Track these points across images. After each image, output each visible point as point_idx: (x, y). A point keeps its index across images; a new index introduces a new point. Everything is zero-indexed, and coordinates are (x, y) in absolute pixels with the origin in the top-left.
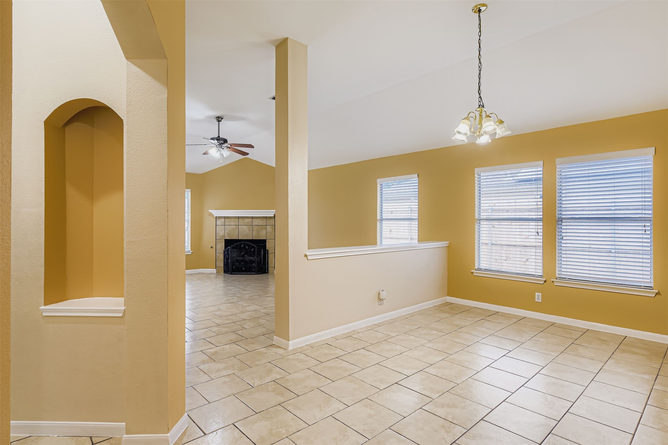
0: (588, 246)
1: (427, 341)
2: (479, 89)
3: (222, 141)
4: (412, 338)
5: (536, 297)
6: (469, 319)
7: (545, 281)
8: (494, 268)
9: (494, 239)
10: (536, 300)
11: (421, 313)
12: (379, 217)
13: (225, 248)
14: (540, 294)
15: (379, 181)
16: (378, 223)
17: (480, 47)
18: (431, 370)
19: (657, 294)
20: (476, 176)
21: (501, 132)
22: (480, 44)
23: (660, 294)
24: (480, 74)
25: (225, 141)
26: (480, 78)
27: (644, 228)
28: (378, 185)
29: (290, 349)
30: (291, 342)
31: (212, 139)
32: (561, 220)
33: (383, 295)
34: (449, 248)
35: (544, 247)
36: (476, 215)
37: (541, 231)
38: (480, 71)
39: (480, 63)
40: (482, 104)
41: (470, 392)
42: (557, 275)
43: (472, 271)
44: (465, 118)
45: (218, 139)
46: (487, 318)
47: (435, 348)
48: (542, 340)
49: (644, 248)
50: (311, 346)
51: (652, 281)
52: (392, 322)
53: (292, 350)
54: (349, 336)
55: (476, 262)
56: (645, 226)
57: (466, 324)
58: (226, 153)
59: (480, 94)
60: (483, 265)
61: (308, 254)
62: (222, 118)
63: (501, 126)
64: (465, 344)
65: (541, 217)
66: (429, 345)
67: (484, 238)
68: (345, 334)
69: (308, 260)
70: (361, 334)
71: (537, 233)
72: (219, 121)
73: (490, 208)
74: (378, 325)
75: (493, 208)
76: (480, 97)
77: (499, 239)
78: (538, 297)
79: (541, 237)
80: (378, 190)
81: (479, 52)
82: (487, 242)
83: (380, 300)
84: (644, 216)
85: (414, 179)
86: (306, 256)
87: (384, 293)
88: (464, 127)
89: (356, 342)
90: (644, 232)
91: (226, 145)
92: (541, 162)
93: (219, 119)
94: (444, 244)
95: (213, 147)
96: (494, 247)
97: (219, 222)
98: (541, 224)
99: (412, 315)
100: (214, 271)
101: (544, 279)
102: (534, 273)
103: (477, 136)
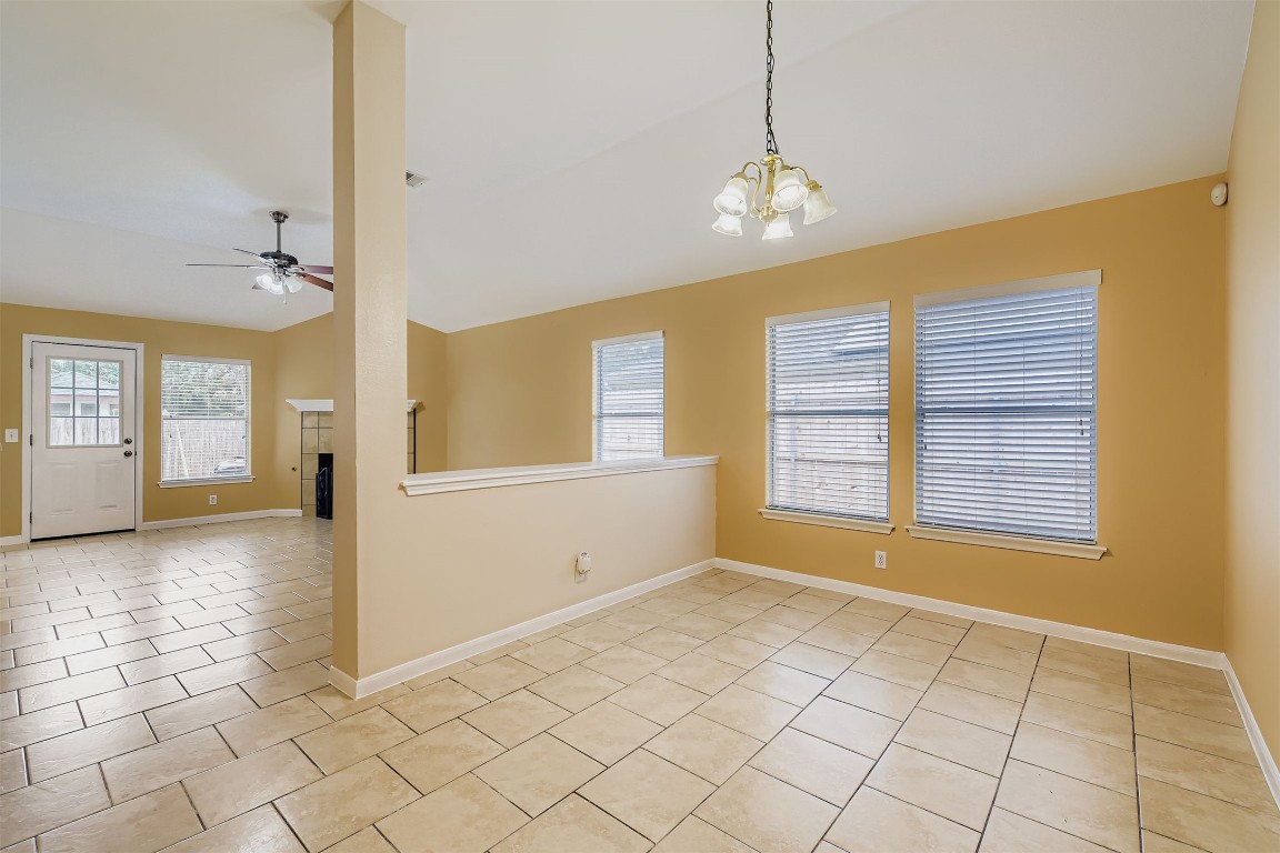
0: (955, 462)
1: (664, 662)
2: (769, 114)
3: (284, 262)
4: (635, 654)
5: (877, 559)
6: (754, 605)
7: (893, 529)
8: (801, 503)
9: (799, 449)
10: (877, 565)
11: (665, 593)
12: (595, 411)
13: (320, 469)
14: (884, 554)
15: (595, 344)
16: (594, 423)
17: (770, 19)
18: (662, 746)
19: (1104, 554)
20: (767, 332)
21: (814, 209)
22: (769, 12)
23: (1112, 555)
24: (769, 80)
25: (292, 261)
26: (769, 90)
27: (1079, 427)
28: (595, 353)
29: (358, 698)
30: (360, 682)
31: (264, 255)
32: (922, 413)
33: (585, 563)
34: (719, 467)
35: (889, 464)
36: (768, 405)
37: (886, 433)
38: (771, 72)
39: (771, 55)
40: (773, 148)
41: (744, 812)
42: (915, 517)
43: (761, 510)
44: (738, 175)
45: (277, 255)
46: (787, 602)
47: (679, 679)
48: (892, 650)
49: (1080, 466)
50: (411, 687)
51: (1094, 528)
52: (599, 618)
53: (361, 700)
54: (504, 656)
55: (768, 493)
56: (1081, 423)
57: (749, 616)
58: (294, 284)
59: (769, 125)
60: (782, 498)
61: (405, 483)
62: (286, 217)
63: (815, 195)
64: (743, 665)
65: (886, 407)
66: (668, 672)
67: (783, 449)
68: (498, 650)
69: (407, 495)
70: (531, 650)
71: (879, 437)
72: (279, 222)
73: (793, 397)
74: (571, 625)
75: (799, 397)
76: (771, 132)
77: (809, 450)
78: (880, 559)
79: (886, 446)
80: (595, 362)
81: (769, 30)
82: (787, 455)
83: (579, 573)
84: (1078, 403)
85: (657, 339)
86: (402, 488)
87: (587, 559)
88: (733, 196)
89: (514, 671)
90: (1079, 435)
91: (293, 268)
92: (887, 303)
93: (279, 217)
94: (707, 459)
95: (265, 272)
96: (800, 466)
97: (306, 423)
98: (886, 420)
99: (645, 599)
100: (298, 512)
101: (892, 526)
102: (872, 514)
103: (764, 218)
